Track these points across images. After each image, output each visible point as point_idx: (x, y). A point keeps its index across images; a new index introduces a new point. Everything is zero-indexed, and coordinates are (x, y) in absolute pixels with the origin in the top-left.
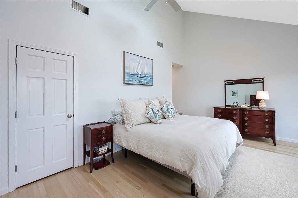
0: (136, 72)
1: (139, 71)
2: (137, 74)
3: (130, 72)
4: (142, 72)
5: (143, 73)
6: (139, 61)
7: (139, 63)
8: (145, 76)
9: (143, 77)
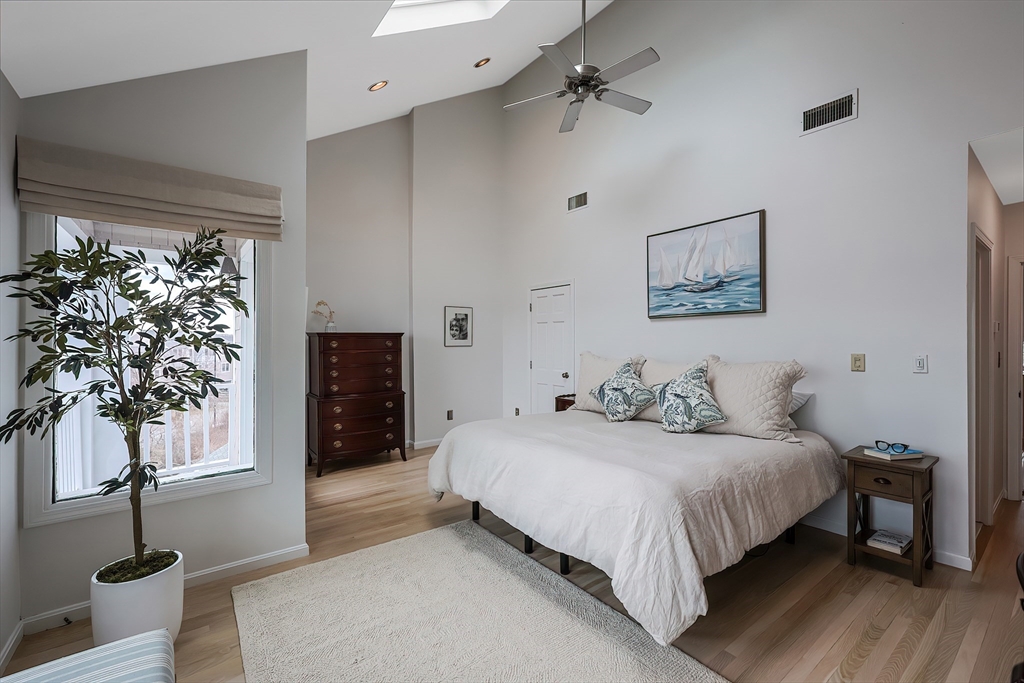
0: (682, 280)
1: (696, 274)
2: (687, 283)
3: (664, 283)
4: (705, 275)
5: (711, 275)
6: (695, 240)
7: (692, 251)
8: (720, 284)
9: (709, 287)
